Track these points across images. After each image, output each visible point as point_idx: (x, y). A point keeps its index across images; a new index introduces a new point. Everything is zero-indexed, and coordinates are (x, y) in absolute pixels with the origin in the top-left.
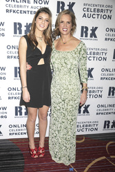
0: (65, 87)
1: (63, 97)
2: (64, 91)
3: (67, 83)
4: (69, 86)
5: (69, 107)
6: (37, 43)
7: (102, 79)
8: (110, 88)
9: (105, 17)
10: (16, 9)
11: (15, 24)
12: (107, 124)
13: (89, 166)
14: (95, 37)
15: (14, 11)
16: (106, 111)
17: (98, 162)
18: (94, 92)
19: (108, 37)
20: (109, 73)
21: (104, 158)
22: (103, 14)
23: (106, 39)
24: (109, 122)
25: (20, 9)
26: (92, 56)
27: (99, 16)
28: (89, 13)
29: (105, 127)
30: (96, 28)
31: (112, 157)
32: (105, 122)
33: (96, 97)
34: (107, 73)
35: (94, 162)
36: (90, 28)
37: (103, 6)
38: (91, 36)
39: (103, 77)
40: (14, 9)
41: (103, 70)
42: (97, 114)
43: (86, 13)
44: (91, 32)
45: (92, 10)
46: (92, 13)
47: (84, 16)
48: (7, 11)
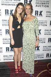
0: (28, 38)
1: (27, 42)
2: (28, 40)
3: (29, 37)
4: (30, 38)
5: (30, 47)
6: (17, 19)
7: (45, 34)
8: (49, 38)
9: (46, 6)
10: (6, 3)
11: (6, 10)
12: (48, 55)
13: (39, 74)
14: (42, 15)
15: (5, 5)
16: (47, 49)
17: (43, 72)
18: (41, 40)
19: (47, 15)
20: (48, 31)
21: (46, 70)
22: (45, 5)
23: (46, 16)
24: (49, 54)
25: (8, 3)
26: (40, 24)
27: (43, 6)
28: (39, 5)
29: (47, 57)
30: (42, 11)
31: (50, 70)
32: (47, 54)
33: (42, 42)
34: (47, 31)
35: (41, 72)
36: (39, 11)
37: (45, 1)
38: (40, 15)
39: (45, 33)
40: (5, 3)
41: (45, 30)
42: (43, 50)
43: (37, 5)
44: (40, 13)
45: (40, 3)
46: (40, 5)
47: (36, 6)
48: (2, 4)
